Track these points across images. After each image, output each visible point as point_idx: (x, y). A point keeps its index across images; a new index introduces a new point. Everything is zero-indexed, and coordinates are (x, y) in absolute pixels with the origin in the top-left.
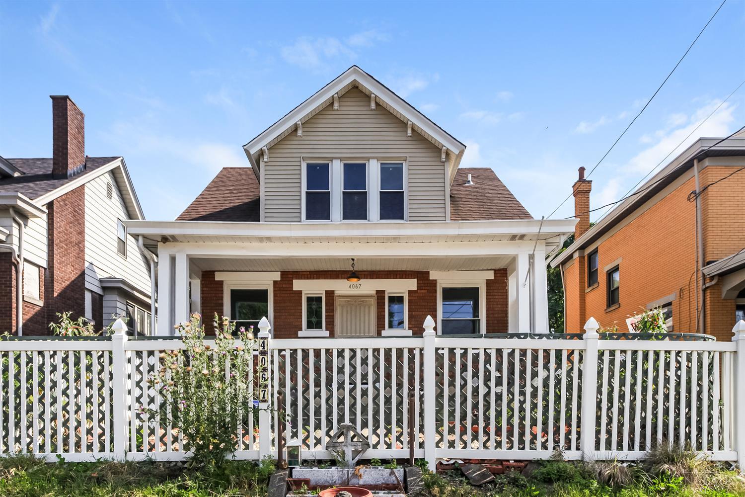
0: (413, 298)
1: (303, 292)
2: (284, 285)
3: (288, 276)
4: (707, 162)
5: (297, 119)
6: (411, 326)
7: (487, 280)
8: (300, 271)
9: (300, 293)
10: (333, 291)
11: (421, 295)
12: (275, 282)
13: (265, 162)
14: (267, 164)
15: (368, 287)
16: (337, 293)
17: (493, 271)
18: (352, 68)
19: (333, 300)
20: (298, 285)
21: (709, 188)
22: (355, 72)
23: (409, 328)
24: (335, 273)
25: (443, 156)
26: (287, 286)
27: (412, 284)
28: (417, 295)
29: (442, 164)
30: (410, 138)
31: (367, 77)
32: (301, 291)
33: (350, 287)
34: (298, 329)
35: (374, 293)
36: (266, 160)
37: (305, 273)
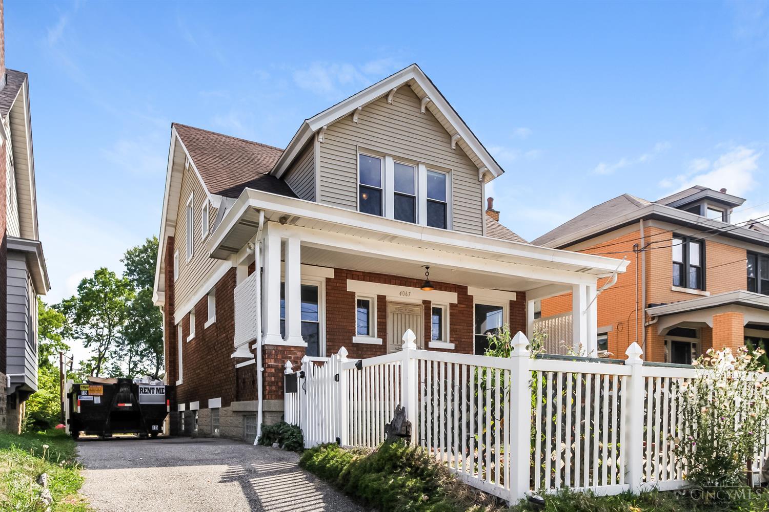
0: (454, 311)
1: (356, 293)
2: (338, 284)
3: (342, 275)
4: (650, 223)
5: (359, 104)
6: (452, 339)
7: (511, 301)
8: (353, 271)
9: (353, 294)
10: (385, 296)
11: (461, 309)
12: (328, 280)
13: (321, 143)
14: (322, 145)
15: (416, 296)
16: (388, 299)
17: (515, 293)
18: (413, 66)
19: (385, 306)
20: (352, 286)
21: (652, 244)
22: (415, 70)
23: (451, 342)
24: (387, 277)
25: (481, 176)
26: (341, 285)
27: (453, 297)
28: (457, 308)
29: (480, 183)
30: (453, 151)
31: (425, 79)
32: (355, 293)
33: (400, 294)
34: (351, 334)
35: (420, 302)
36: (321, 140)
37: (358, 274)
